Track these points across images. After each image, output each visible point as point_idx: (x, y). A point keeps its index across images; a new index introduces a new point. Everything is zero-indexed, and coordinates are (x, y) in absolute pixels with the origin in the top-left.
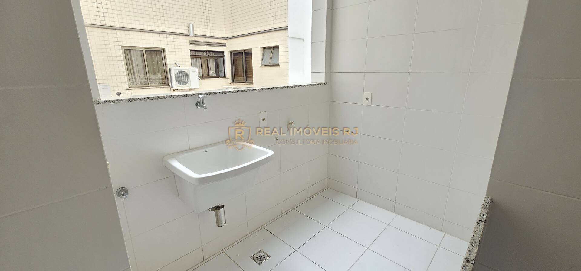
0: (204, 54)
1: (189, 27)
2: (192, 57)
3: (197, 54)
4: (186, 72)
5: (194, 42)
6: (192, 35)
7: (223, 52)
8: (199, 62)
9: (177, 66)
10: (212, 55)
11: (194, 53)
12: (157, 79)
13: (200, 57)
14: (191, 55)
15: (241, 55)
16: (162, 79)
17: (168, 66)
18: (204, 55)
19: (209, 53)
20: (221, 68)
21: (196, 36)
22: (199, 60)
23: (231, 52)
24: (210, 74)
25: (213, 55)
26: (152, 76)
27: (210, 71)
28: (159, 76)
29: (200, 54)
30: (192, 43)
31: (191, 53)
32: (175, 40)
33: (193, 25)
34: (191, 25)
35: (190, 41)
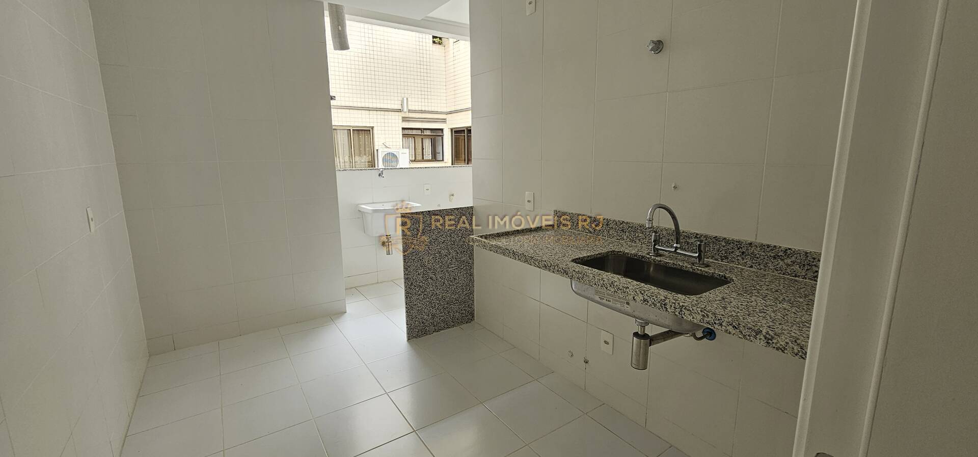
0: (419, 132)
1: (402, 101)
2: (404, 135)
3: (410, 132)
4: (395, 153)
5: (408, 119)
6: (405, 110)
7: (442, 130)
8: (412, 143)
9: (387, 147)
10: (428, 134)
11: (406, 132)
12: (362, 162)
13: (413, 136)
14: (403, 135)
15: (463, 132)
16: (369, 162)
17: (376, 148)
18: (419, 134)
19: (425, 131)
20: (439, 149)
21: (410, 111)
22: (411, 140)
23: (452, 130)
24: (425, 156)
25: (430, 134)
26: (357, 158)
27: (424, 153)
28: (366, 159)
29: (414, 132)
30: (405, 119)
31: (403, 132)
32: (386, 117)
33: (407, 99)
34: (405, 99)
35: (403, 118)
